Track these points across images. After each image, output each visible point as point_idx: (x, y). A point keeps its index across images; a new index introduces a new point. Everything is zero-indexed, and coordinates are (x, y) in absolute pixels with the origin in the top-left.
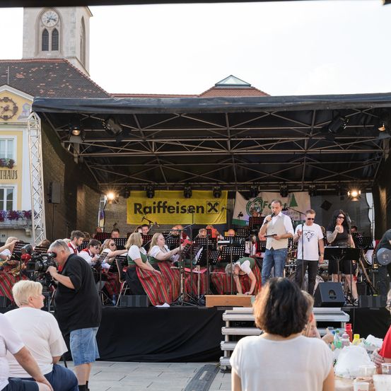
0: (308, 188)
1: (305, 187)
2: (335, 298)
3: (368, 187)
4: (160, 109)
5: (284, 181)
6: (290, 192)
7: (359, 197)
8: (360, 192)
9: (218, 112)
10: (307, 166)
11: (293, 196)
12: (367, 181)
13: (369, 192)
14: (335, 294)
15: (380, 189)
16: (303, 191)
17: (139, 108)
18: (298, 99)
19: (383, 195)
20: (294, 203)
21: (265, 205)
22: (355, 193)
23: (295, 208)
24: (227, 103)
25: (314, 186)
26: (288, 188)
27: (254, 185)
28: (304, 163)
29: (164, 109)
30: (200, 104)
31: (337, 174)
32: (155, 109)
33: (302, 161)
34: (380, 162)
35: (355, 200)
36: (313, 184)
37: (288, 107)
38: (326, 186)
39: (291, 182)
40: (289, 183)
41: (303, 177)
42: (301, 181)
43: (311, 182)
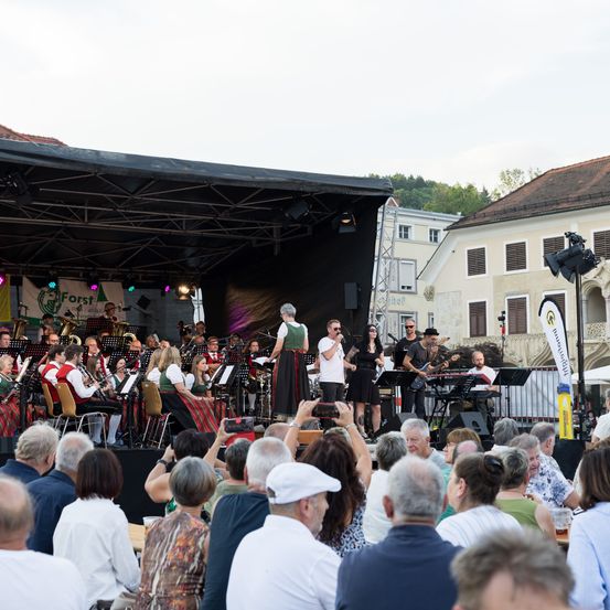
4: (101, 166)
7: (187, 295)
9: (175, 179)
11: (101, 287)
17: (72, 162)
18: (268, 173)
20: (102, 296)
21: (63, 297)
22: (184, 289)
24: (186, 169)
26: (99, 275)
27: (52, 269)
29: (105, 167)
30: (153, 166)
32: (95, 165)
37: (259, 182)
38: (141, 275)
39: (102, 269)
40: (99, 269)
41: (124, 262)
42: (115, 267)
43: (128, 270)
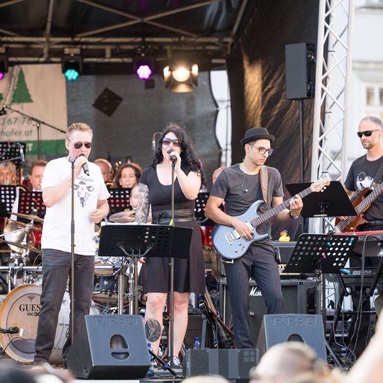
0: (59, 53)
1: (53, 53)
2: (127, 354)
3: (217, 55)
6: (13, 64)
7: (192, 82)
8: (195, 69)
11: (21, 75)
12: (215, 40)
13: (218, 67)
14: (125, 346)
15: (246, 63)
16: (45, 62)
19: (254, 78)
20: (22, 95)
22: (181, 73)
23: (26, 108)
25: (77, 51)
26: (9, 52)
31: (139, 20)
35: (183, 89)
36: (76, 44)
38: (108, 50)
39: (16, 39)
40: (10, 39)
41: (49, 25)
42: (41, 36)
43: (69, 39)
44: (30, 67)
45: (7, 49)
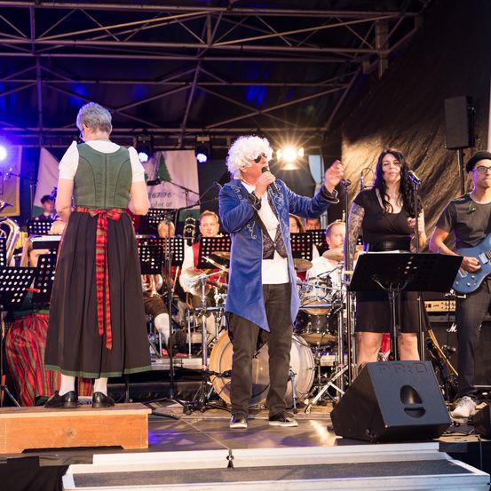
0: (192, 142)
1: (186, 142)
5: (145, 126)
6: (156, 151)
8: (302, 151)
10: (198, 92)
12: (315, 130)
16: (180, 149)
25: (207, 139)
28: (193, 84)
31: (258, 112)
33: (189, 79)
34: (348, 86)
35: (290, 167)
36: (205, 134)
38: (229, 139)
39: (159, 130)
40: (154, 130)
41: (186, 117)
42: (179, 127)
43: (200, 130)
44: (169, 153)
45: (152, 138)
